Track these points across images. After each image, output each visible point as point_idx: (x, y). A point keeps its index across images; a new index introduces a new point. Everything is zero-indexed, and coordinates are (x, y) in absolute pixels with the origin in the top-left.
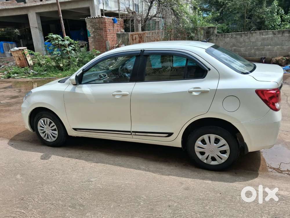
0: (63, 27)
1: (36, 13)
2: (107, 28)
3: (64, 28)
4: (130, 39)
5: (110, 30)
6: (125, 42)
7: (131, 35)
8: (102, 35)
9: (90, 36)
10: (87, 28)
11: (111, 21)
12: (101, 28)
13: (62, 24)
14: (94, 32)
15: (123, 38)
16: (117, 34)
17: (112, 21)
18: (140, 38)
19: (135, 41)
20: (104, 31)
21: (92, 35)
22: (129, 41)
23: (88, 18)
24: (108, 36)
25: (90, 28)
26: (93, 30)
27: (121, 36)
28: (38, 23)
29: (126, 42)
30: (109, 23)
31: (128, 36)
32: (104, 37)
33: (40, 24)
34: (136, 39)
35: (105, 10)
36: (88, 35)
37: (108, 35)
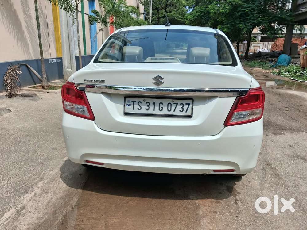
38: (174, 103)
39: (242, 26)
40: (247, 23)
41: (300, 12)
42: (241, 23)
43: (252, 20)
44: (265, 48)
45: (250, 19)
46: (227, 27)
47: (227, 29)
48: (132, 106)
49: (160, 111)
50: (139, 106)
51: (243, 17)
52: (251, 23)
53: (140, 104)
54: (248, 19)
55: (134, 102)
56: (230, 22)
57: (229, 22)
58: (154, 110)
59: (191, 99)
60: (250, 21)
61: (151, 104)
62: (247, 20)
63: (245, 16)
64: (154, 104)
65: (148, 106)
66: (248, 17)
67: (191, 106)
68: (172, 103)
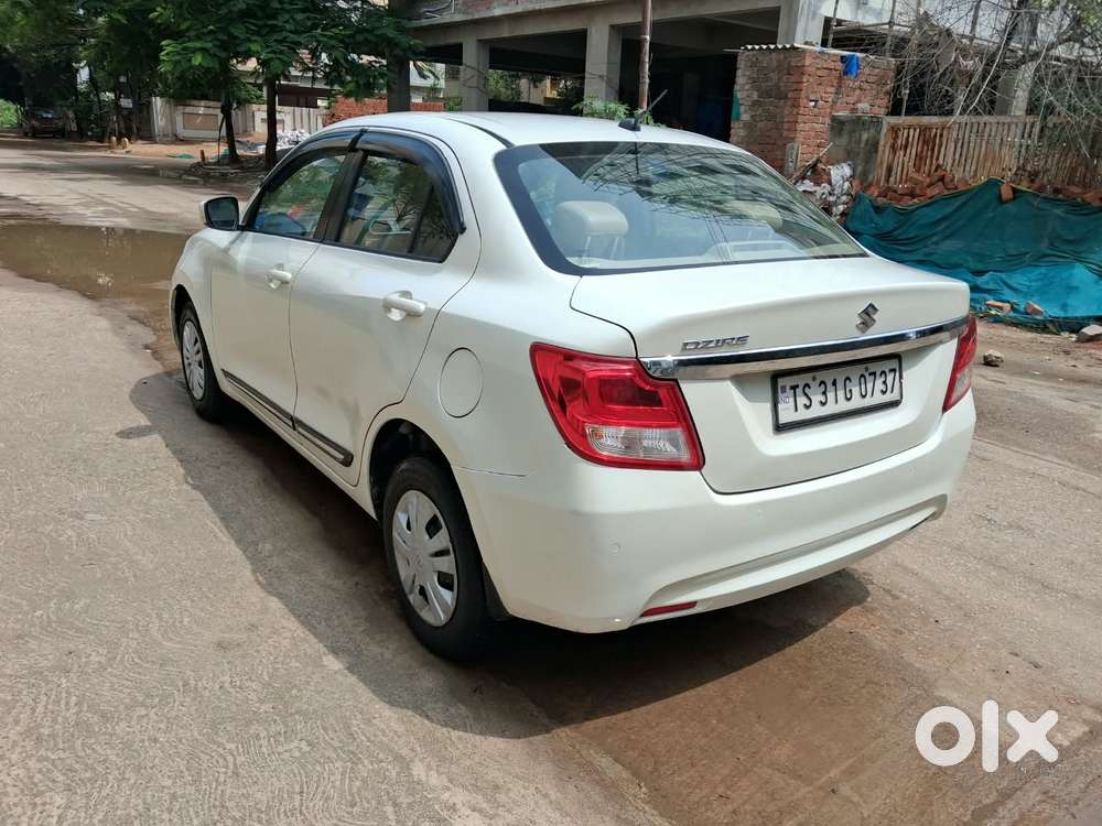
0: (643, 78)
1: (612, 27)
2: (803, 94)
3: (647, 81)
4: (882, 143)
5: (816, 101)
6: (858, 154)
7: (893, 128)
8: (778, 120)
9: (738, 119)
10: (737, 87)
11: (832, 65)
12: (782, 89)
13: (644, 67)
14: (755, 104)
15: (851, 137)
16: (834, 119)
17: (840, 66)
18: (925, 142)
19: (902, 153)
20: (789, 103)
21: (745, 117)
22: (876, 152)
23: (746, 49)
24: (800, 126)
25: (747, 87)
26: (755, 96)
27: (847, 128)
28: (609, 63)
29: (862, 155)
30: (819, 73)
31: (879, 133)
32: (786, 126)
33: (617, 67)
34: (906, 147)
35: (840, 22)
36: (734, 113)
37: (800, 118)
38: (870, 374)
39: (259, 49)
40: (276, 41)
41: (425, 22)
42: (255, 41)
43: (291, 32)
44: (302, 127)
45: (282, 29)
46: (203, 50)
47: (203, 57)
48: (792, 400)
49: (847, 403)
50: (805, 398)
51: (254, 16)
52: (292, 42)
53: (807, 390)
54: (276, 26)
55: (794, 388)
56: (211, 32)
57: (205, 31)
58: (837, 402)
59: (896, 356)
60: (284, 34)
61: (829, 384)
62: (274, 29)
63: (260, 14)
64: (834, 384)
65: (824, 393)
66: (276, 19)
67: (897, 374)
68: (866, 374)
